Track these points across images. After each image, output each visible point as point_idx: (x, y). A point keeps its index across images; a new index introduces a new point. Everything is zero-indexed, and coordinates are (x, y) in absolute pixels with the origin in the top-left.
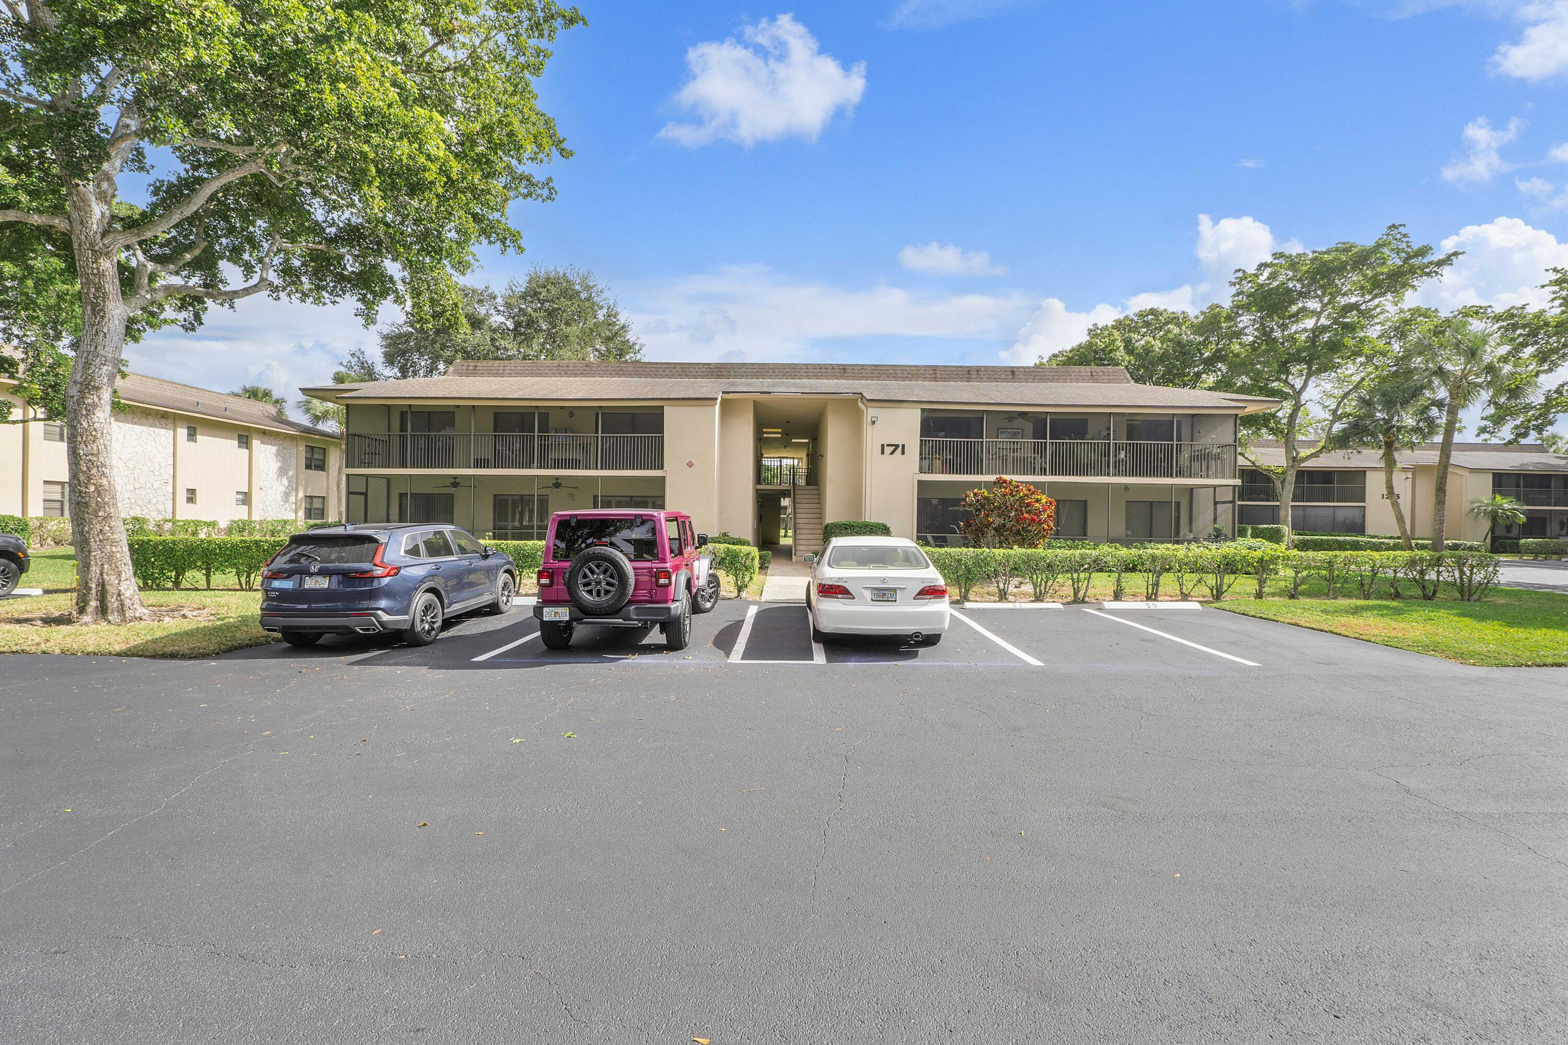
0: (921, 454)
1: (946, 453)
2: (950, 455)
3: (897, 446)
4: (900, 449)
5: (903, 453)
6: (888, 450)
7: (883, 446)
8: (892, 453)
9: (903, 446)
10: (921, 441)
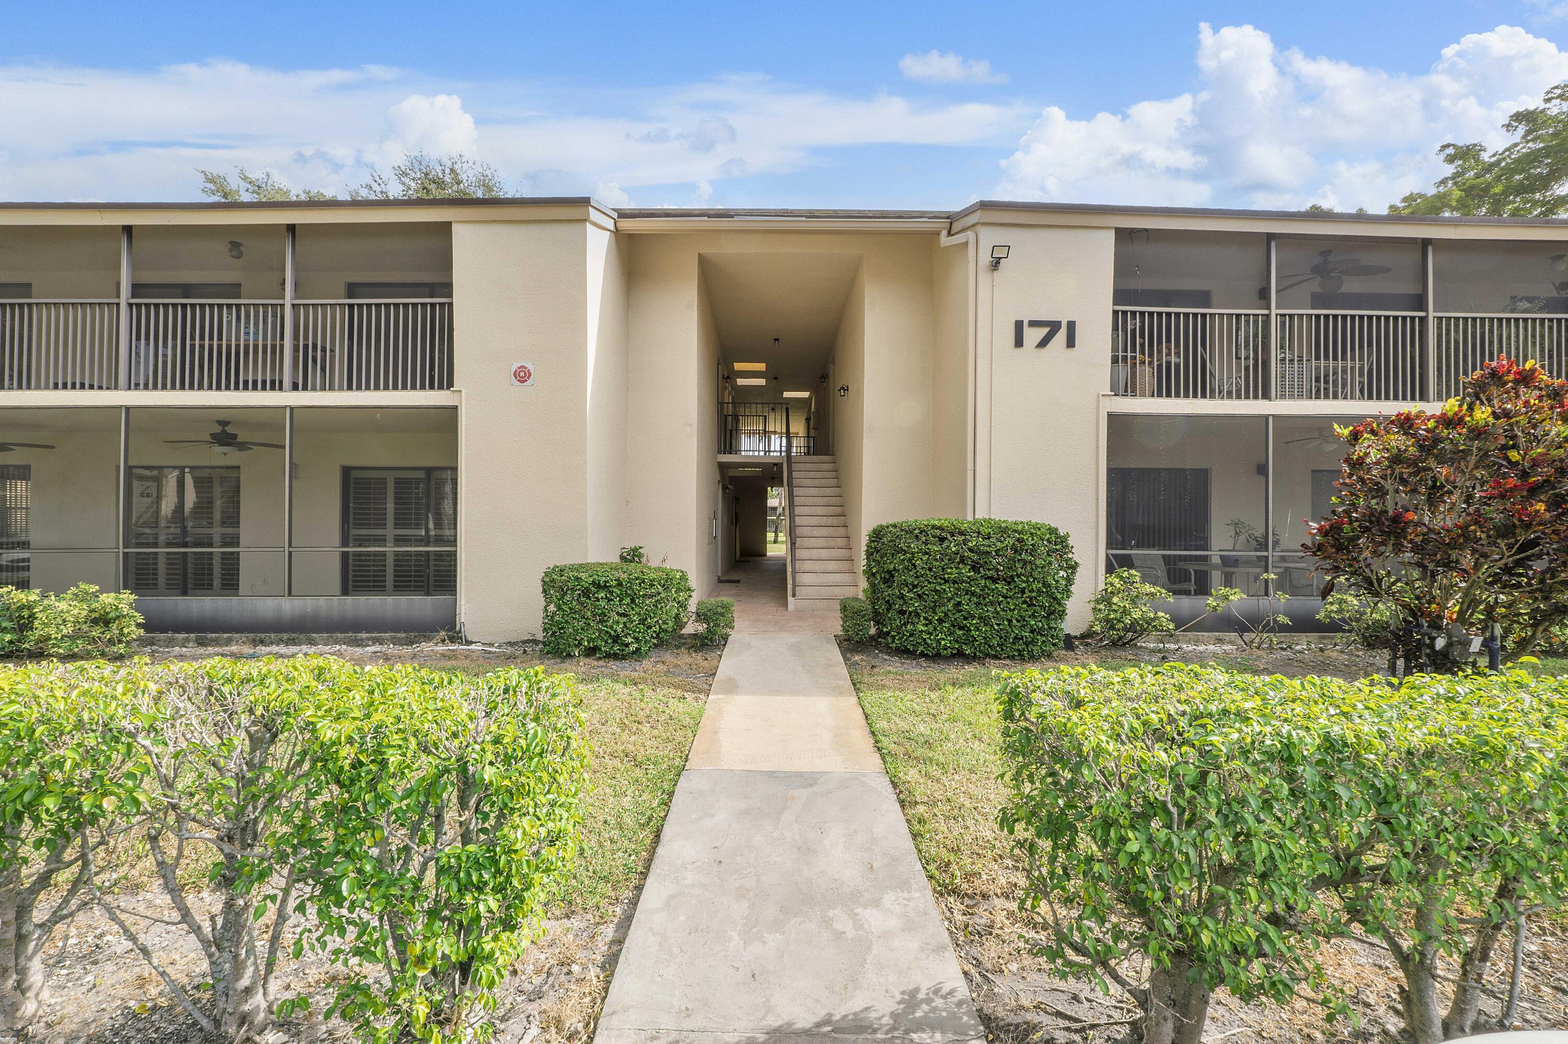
0: (1115, 348)
1: (1169, 349)
2: (1178, 354)
3: (1054, 327)
4: (1062, 335)
5: (1071, 343)
6: (1033, 336)
7: (1019, 326)
8: (1043, 343)
9: (1071, 326)
10: (1115, 313)
